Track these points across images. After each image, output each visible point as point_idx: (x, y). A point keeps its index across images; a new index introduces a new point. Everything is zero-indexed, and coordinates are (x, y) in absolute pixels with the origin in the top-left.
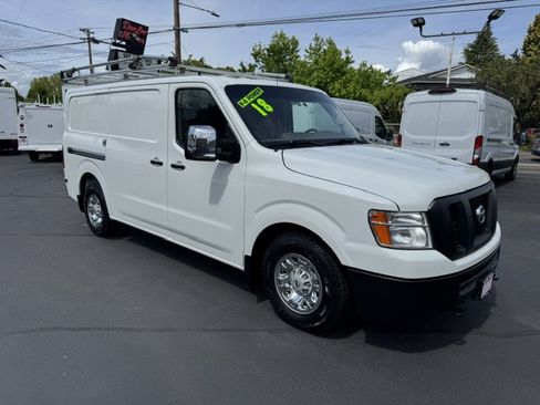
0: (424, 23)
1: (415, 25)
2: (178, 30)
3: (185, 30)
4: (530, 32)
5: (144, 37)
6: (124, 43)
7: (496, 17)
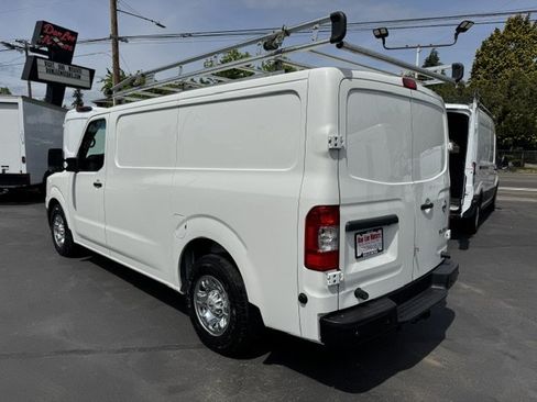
0: (387, 35)
1: (377, 37)
2: (116, 39)
3: (125, 40)
4: (477, 56)
5: (73, 44)
6: (46, 49)
7: (464, 30)
